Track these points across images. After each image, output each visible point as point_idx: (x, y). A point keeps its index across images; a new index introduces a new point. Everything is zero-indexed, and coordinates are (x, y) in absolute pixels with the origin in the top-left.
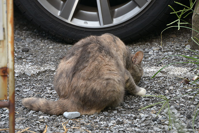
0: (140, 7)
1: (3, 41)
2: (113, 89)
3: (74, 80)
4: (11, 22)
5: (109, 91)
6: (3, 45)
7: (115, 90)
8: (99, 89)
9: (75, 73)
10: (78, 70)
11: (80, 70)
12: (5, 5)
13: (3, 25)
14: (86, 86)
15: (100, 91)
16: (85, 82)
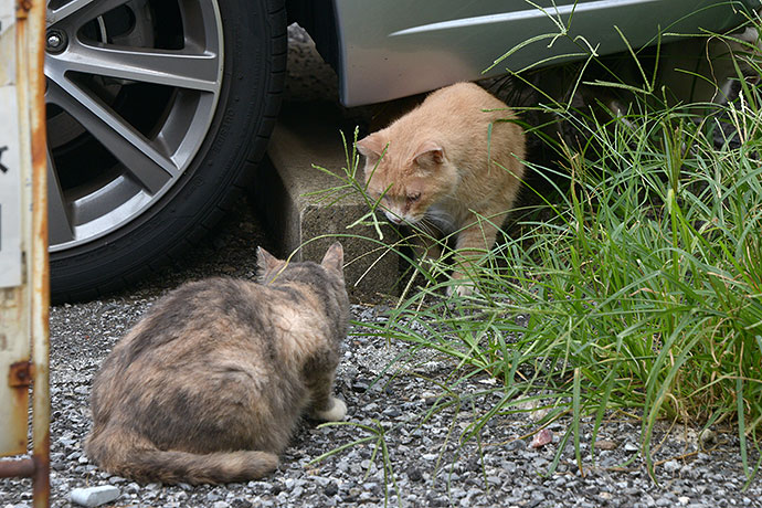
0: (150, 192)
1: (20, 288)
2: (237, 399)
3: (133, 367)
4: (42, 233)
5: (225, 402)
6: (21, 301)
7: (245, 404)
8: (196, 392)
9: (138, 352)
10: (148, 344)
11: (156, 344)
12: (29, 189)
13: (23, 244)
14: (161, 385)
15: (199, 396)
16: (160, 375)
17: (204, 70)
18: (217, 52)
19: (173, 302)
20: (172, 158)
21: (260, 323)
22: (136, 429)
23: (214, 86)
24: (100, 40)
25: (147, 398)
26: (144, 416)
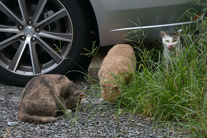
0: (57, 63)
2: (45, 104)
3: (23, 99)
5: (43, 105)
9: (24, 96)
11: (27, 93)
14: (29, 102)
15: (37, 104)
16: (29, 100)
17: (69, 37)
18: (72, 33)
19: (30, 84)
20: (62, 56)
21: (49, 86)
22: (25, 112)
23: (71, 41)
24: (49, 30)
25: (27, 105)
26: (26, 109)
